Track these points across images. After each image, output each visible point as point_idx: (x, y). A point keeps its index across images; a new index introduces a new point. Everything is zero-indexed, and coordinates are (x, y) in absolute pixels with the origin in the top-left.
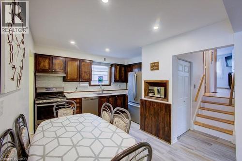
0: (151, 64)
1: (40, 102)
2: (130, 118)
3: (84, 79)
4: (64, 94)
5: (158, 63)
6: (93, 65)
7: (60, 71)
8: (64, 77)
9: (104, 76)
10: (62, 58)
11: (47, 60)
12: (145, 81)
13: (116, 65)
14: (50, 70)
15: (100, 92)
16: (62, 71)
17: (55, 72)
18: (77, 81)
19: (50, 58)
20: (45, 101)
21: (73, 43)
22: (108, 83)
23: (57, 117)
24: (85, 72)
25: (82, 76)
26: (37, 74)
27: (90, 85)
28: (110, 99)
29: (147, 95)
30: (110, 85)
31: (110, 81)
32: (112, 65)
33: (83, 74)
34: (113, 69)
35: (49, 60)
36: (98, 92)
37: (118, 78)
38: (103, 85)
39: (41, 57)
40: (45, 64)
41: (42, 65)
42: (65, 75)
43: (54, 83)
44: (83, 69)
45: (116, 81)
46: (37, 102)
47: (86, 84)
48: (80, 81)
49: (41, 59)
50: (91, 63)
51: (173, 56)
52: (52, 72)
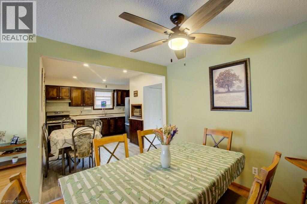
0: (134, 92)
1: (51, 122)
2: (102, 125)
3: (87, 104)
4: (70, 117)
5: (137, 91)
6: (96, 91)
7: (66, 98)
8: (69, 103)
9: (107, 101)
10: (68, 88)
11: (55, 90)
12: (131, 105)
13: (118, 91)
14: (58, 98)
15: (104, 115)
16: (68, 98)
17: (62, 99)
18: (82, 106)
19: (58, 88)
20: (54, 122)
21: (75, 77)
22: (111, 107)
23: (63, 128)
24: (88, 98)
25: (86, 101)
26: (48, 101)
27: (94, 109)
28: (111, 120)
29: (133, 115)
30: (113, 109)
31: (114, 105)
32: (114, 91)
33: (87, 100)
34: (116, 94)
35: (57, 89)
36: (101, 115)
37: (119, 102)
38: (106, 109)
39: (50, 88)
40: (54, 93)
41: (51, 94)
42: (70, 101)
43: (61, 107)
44: (87, 96)
45: (118, 105)
46: (48, 122)
47: (90, 108)
48: (83, 106)
49: (50, 89)
50: (94, 90)
51: (144, 87)
52: (59, 99)
